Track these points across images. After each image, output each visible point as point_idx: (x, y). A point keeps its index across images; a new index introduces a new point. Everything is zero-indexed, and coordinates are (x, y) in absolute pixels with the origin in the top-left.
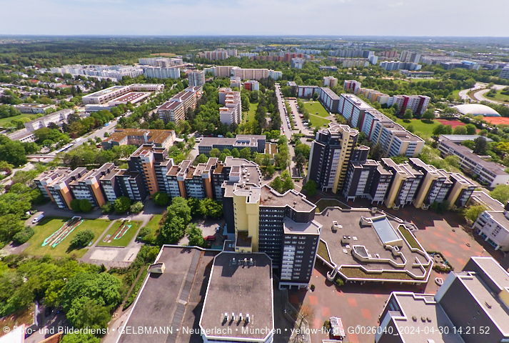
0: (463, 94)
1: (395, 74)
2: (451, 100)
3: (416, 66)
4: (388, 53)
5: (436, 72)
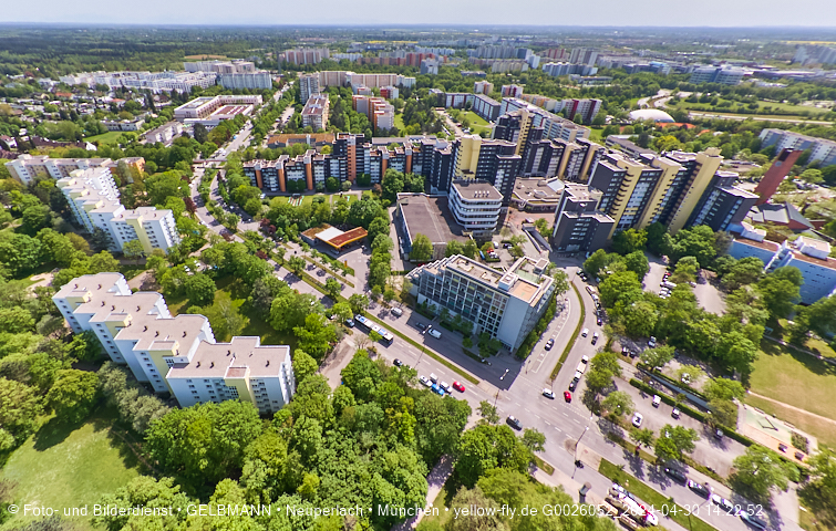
0: (643, 101)
1: (562, 80)
2: (626, 107)
3: (590, 69)
4: (552, 52)
5: (615, 78)
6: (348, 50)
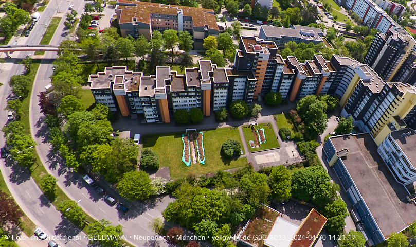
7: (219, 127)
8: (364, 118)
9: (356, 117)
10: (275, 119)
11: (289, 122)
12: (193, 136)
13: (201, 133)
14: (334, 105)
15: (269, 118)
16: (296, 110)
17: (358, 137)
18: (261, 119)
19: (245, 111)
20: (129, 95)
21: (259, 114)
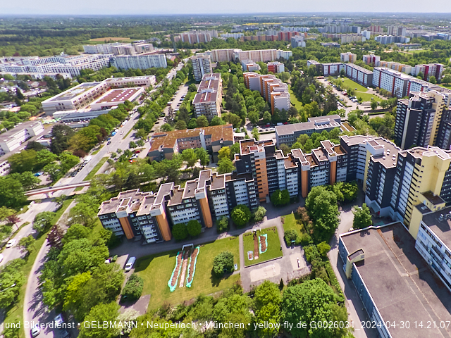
3: (405, 39)
6: (232, 31)
7: (218, 239)
8: (391, 202)
9: (380, 202)
10: (283, 222)
11: (298, 223)
12: (188, 253)
13: (198, 248)
14: (352, 193)
15: (276, 221)
16: (305, 206)
17: (384, 230)
18: (267, 222)
19: (246, 216)
20: (132, 216)
21: (266, 218)
